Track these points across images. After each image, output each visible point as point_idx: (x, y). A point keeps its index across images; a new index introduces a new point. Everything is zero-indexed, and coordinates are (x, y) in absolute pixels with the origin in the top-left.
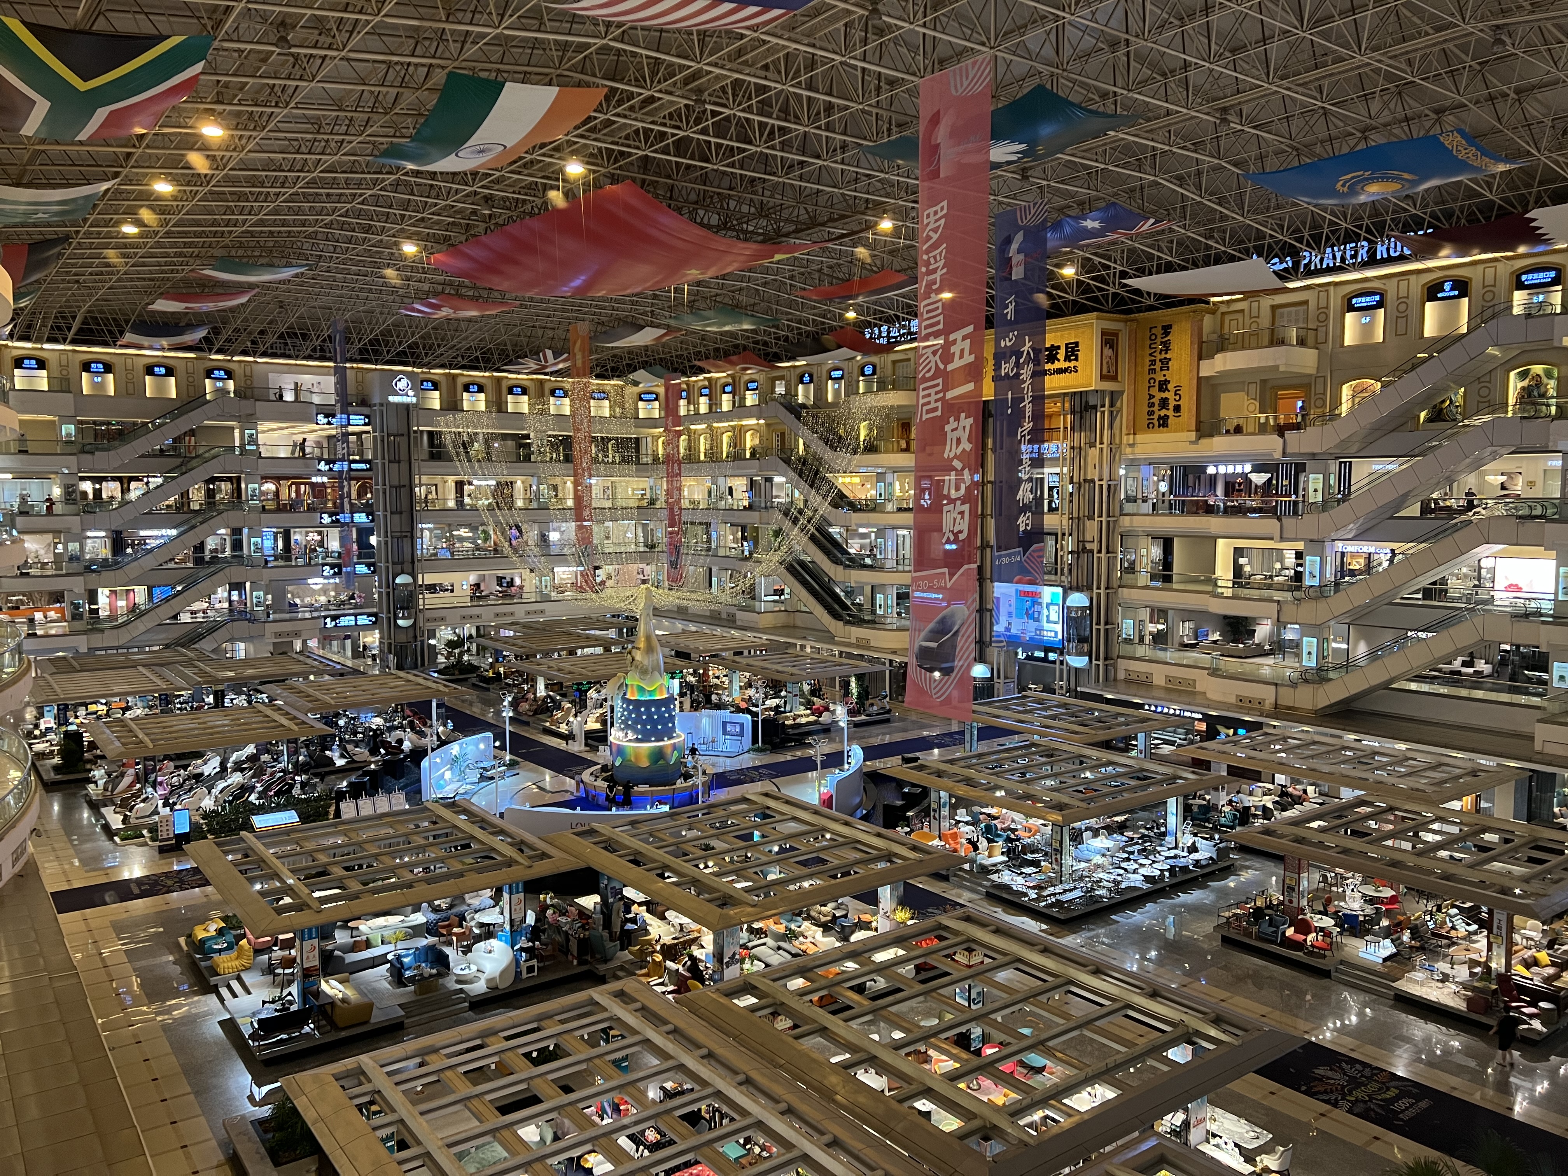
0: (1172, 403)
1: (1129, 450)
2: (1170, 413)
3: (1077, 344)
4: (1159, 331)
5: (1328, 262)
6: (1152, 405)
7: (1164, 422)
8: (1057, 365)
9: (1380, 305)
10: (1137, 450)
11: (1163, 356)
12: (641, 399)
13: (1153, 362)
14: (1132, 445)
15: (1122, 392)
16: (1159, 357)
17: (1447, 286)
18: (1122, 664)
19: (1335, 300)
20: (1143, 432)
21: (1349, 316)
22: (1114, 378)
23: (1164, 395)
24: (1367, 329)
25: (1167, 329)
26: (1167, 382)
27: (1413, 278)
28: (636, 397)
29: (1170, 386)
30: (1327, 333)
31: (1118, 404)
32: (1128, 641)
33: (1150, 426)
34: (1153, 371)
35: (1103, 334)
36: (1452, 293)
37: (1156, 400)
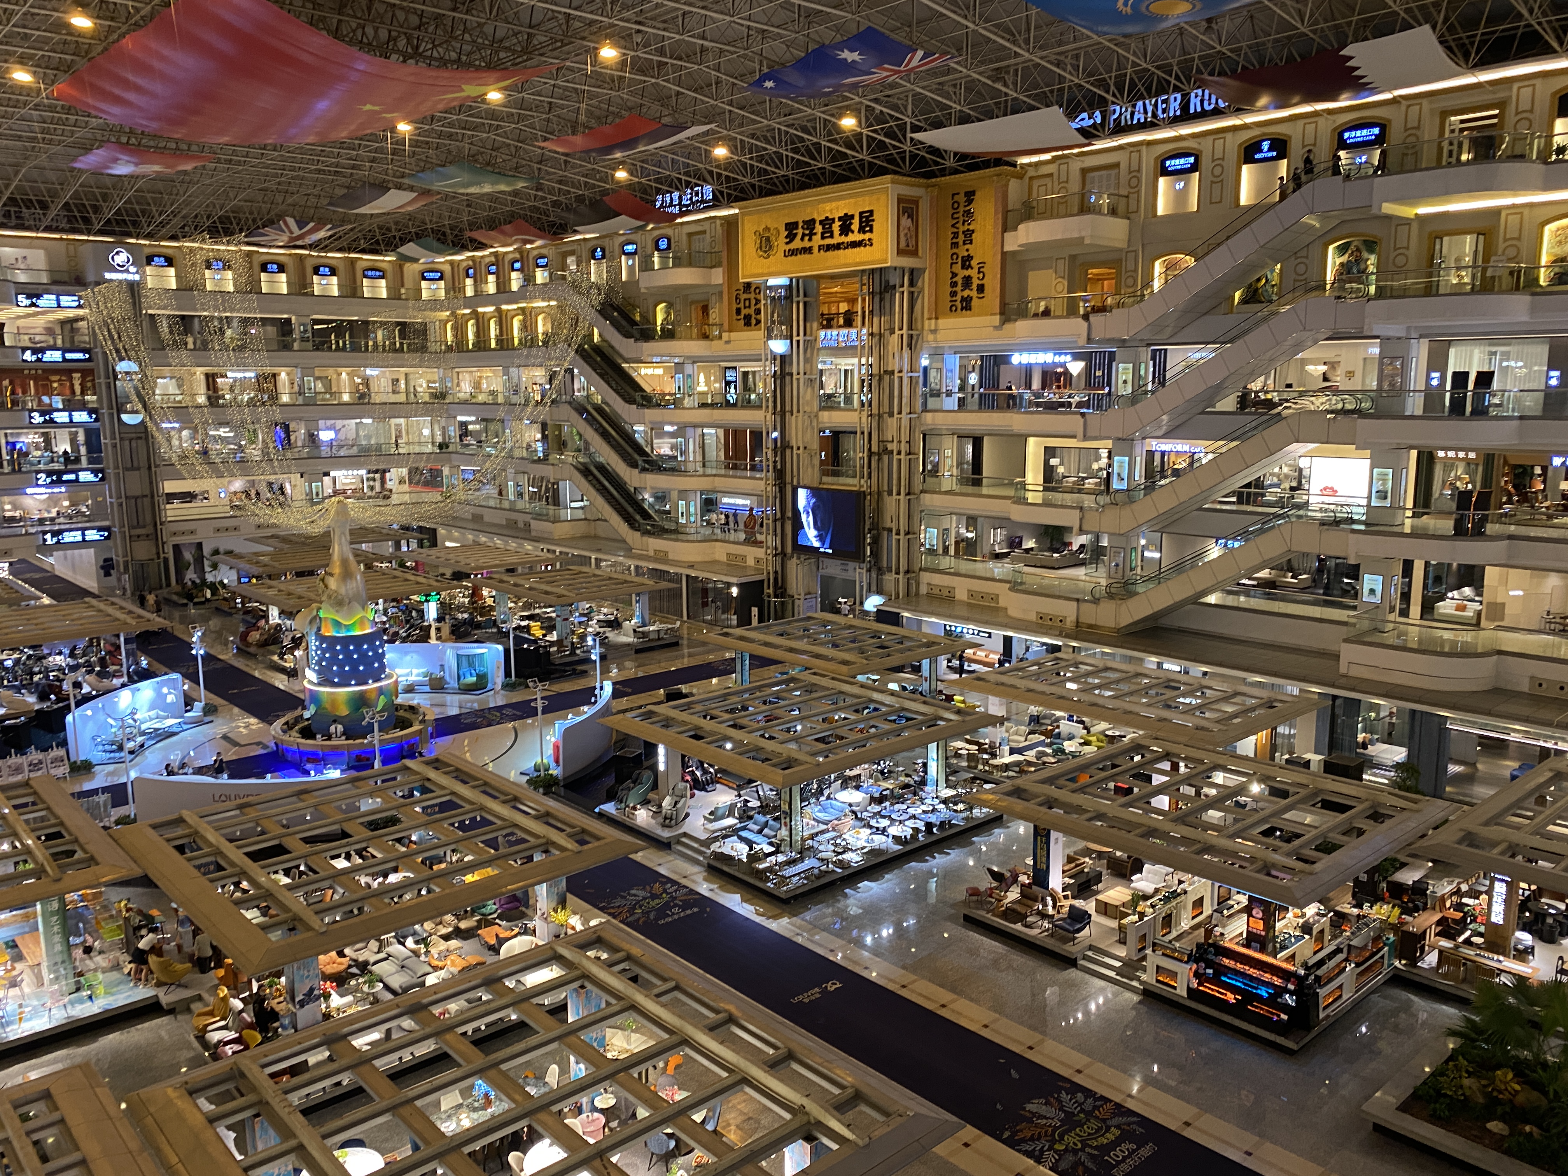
0: (975, 282)
1: (931, 337)
2: (974, 294)
3: (871, 212)
4: (961, 198)
5: (1139, 116)
6: (954, 284)
7: (967, 305)
8: (851, 238)
9: (1194, 168)
10: (939, 336)
11: (966, 227)
12: (424, 278)
13: (956, 235)
14: (934, 331)
15: (924, 270)
16: (962, 229)
17: (1266, 145)
18: (926, 577)
19: (1148, 161)
20: (945, 315)
21: (1162, 181)
22: (914, 253)
23: (967, 273)
24: (1181, 197)
25: (970, 196)
26: (970, 258)
27: (1229, 136)
28: (419, 277)
29: (974, 263)
30: (1138, 201)
31: (920, 283)
32: (931, 552)
33: (952, 309)
34: (955, 245)
35: (900, 200)
36: (1270, 154)
37: (959, 279)
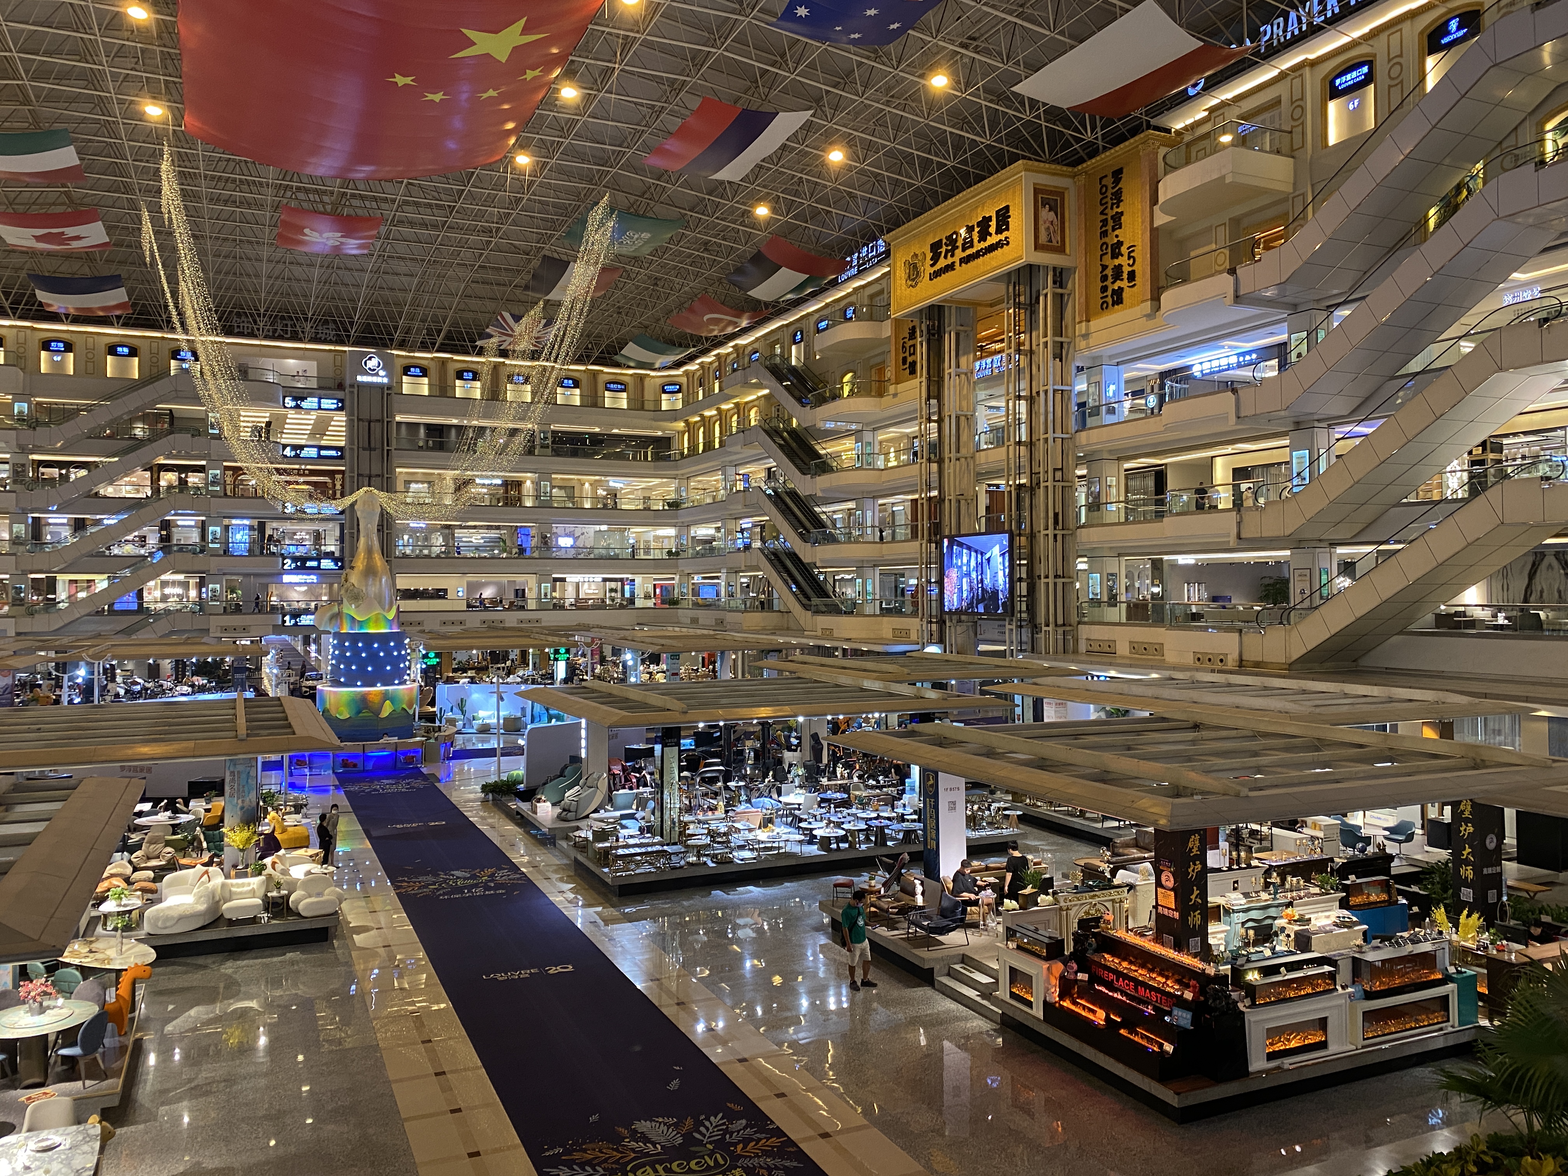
0: (1126, 269)
1: (1083, 344)
2: (1124, 284)
3: (1007, 208)
4: (1109, 181)
5: (1293, 28)
6: (1104, 278)
7: (1118, 298)
8: (989, 241)
9: (1369, 79)
10: (1092, 341)
11: (1115, 210)
13: (1105, 222)
14: (1086, 336)
15: (1074, 269)
16: (1111, 213)
17: (1453, 25)
18: (1085, 632)
19: (1313, 83)
20: (1097, 315)
21: (1333, 107)
22: (1060, 249)
23: (1117, 262)
24: (1356, 116)
25: (1117, 175)
26: (1120, 243)
27: (1406, 26)
28: (659, 390)
29: (1124, 250)
30: (1303, 134)
31: (1070, 285)
32: (1095, 602)
33: (1104, 306)
34: (1104, 234)
35: (1036, 191)
36: (1461, 33)
37: (1109, 272)
